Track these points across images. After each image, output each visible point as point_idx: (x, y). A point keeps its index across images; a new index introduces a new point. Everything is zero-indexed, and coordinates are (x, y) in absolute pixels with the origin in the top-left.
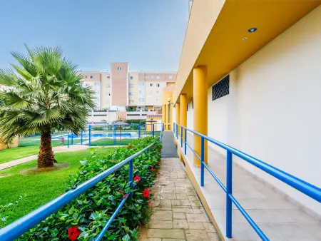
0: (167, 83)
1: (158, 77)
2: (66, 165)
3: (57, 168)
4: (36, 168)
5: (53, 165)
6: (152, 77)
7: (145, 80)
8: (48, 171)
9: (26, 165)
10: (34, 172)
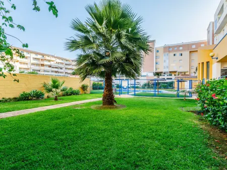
0: (190, 52)
1: (181, 48)
2: (123, 106)
3: (116, 107)
4: (101, 105)
5: (113, 104)
6: (176, 49)
7: (169, 52)
8: (110, 108)
9: (95, 103)
10: (101, 108)
